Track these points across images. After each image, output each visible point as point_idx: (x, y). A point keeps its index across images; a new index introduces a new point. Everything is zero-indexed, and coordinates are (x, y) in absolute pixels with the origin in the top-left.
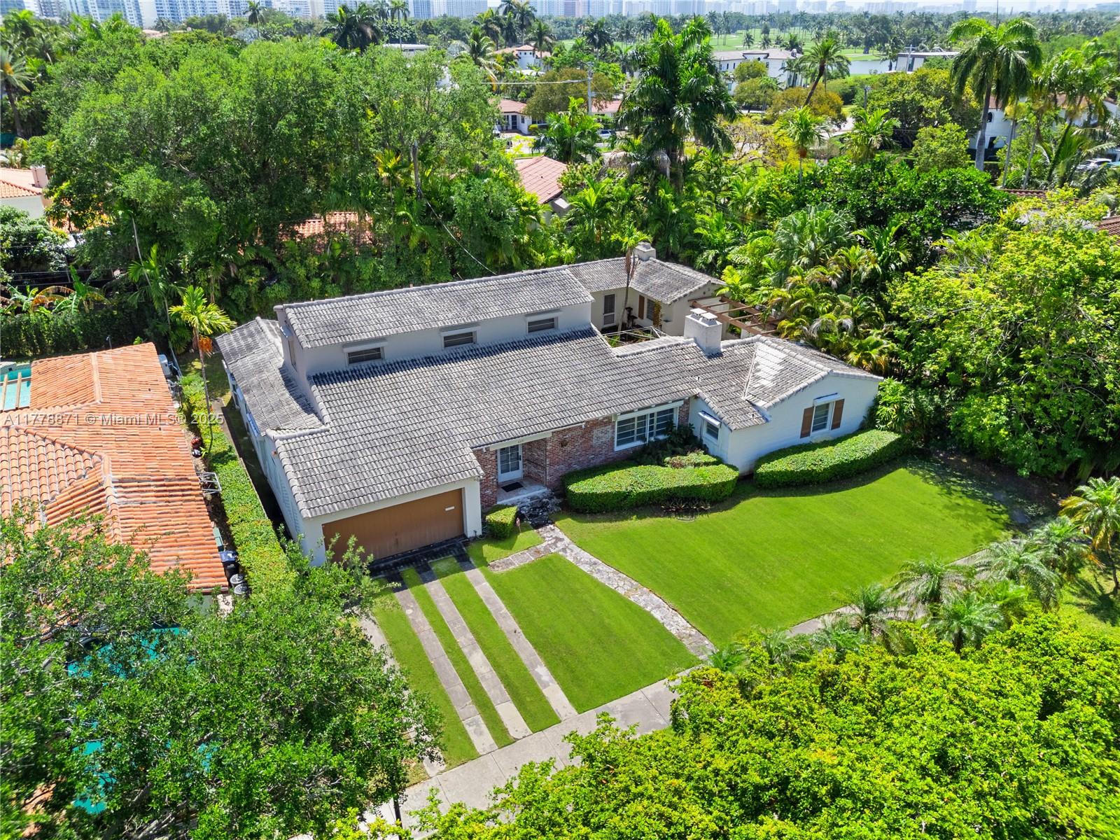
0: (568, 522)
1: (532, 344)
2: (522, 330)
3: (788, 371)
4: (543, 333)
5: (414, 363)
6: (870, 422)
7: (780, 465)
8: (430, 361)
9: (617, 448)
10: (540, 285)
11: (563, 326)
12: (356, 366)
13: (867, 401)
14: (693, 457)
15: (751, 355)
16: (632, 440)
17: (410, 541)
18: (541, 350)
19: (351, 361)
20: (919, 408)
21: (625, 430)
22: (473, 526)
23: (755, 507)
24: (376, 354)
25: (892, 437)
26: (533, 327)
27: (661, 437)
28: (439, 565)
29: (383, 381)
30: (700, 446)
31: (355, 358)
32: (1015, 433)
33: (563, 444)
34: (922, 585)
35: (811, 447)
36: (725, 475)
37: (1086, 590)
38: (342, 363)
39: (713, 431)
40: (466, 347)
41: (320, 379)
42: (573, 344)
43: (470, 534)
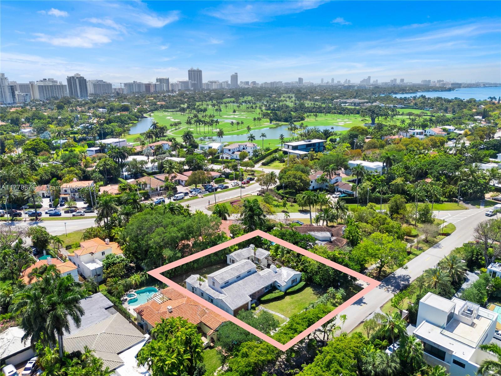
0: (261, 305)
1: (249, 275)
2: (246, 274)
3: (288, 275)
5: (233, 283)
6: (301, 281)
7: (290, 290)
8: (235, 282)
11: (252, 271)
13: (300, 277)
14: (277, 291)
15: (281, 272)
18: (250, 276)
20: (308, 277)
21: (266, 288)
22: (250, 307)
23: (288, 298)
24: (228, 282)
25: (304, 283)
26: (248, 272)
27: (271, 288)
30: (277, 289)
31: (226, 283)
32: (321, 281)
33: (258, 292)
34: (312, 305)
35: (293, 286)
36: (283, 293)
37: (331, 302)
38: (224, 285)
39: (279, 286)
40: (240, 278)
41: (222, 288)
42: (255, 274)
43: (249, 309)
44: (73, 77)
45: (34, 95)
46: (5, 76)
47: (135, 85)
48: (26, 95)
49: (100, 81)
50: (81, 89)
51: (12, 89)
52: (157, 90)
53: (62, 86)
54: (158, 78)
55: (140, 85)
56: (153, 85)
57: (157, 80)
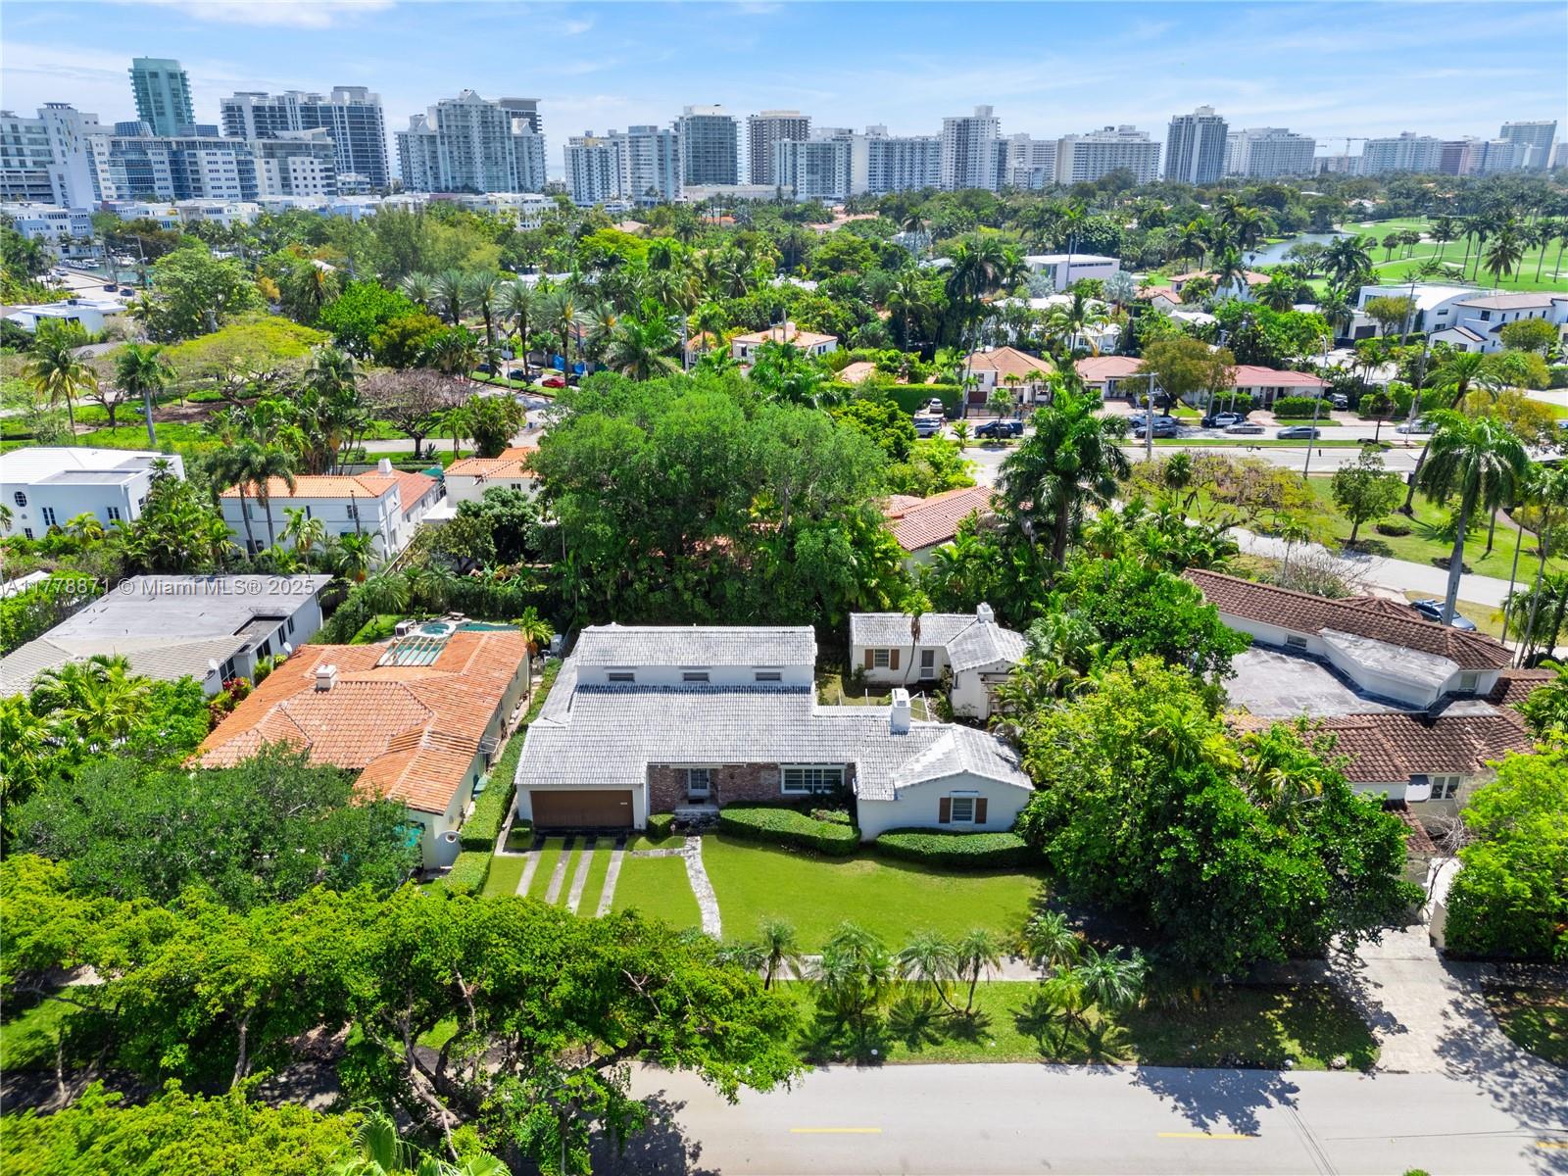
1: (752, 690)
2: (750, 679)
3: (942, 761)
4: (768, 683)
5: (654, 689)
8: (666, 689)
9: (784, 791)
10: (782, 642)
11: (786, 682)
12: (613, 683)
15: (933, 740)
16: (800, 788)
17: (593, 820)
19: (611, 679)
22: (639, 819)
24: (630, 678)
26: (760, 677)
27: (827, 792)
28: (603, 842)
29: (624, 697)
31: (613, 678)
33: (732, 777)
38: (604, 681)
40: (699, 683)
41: (584, 689)
42: (785, 697)
43: (636, 827)
44: (1189, 119)
45: (1058, 173)
46: (994, 115)
47: (1406, 146)
48: (1037, 169)
49: (1277, 131)
50: (1203, 154)
51: (1002, 148)
52: (1488, 167)
53: (1148, 146)
54: (1512, 123)
55: (1422, 146)
56: (1478, 147)
57: (1505, 131)
